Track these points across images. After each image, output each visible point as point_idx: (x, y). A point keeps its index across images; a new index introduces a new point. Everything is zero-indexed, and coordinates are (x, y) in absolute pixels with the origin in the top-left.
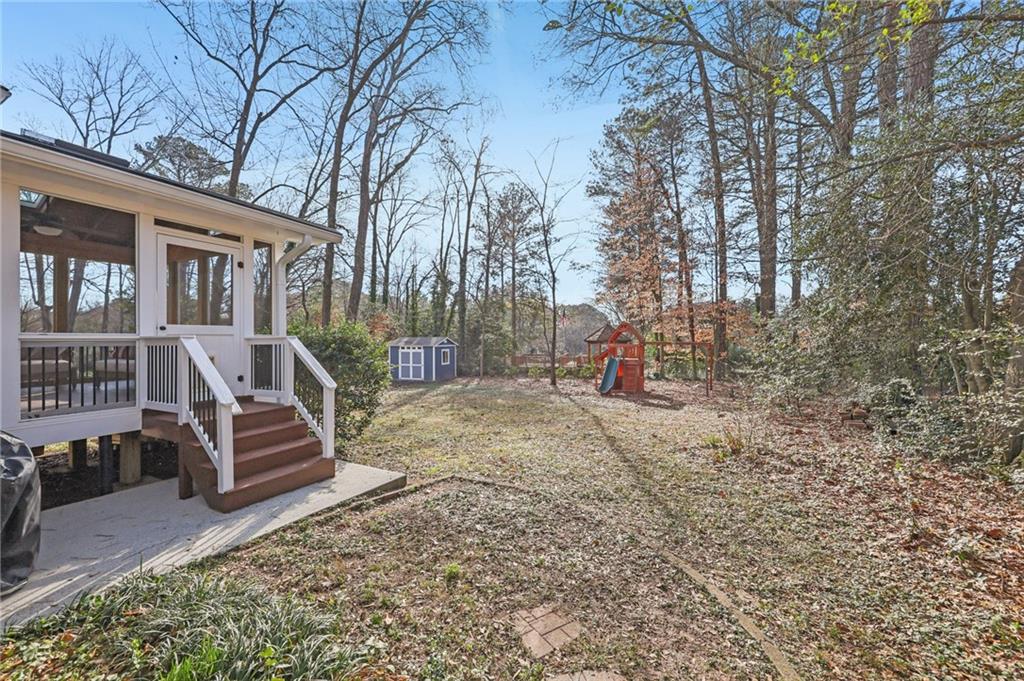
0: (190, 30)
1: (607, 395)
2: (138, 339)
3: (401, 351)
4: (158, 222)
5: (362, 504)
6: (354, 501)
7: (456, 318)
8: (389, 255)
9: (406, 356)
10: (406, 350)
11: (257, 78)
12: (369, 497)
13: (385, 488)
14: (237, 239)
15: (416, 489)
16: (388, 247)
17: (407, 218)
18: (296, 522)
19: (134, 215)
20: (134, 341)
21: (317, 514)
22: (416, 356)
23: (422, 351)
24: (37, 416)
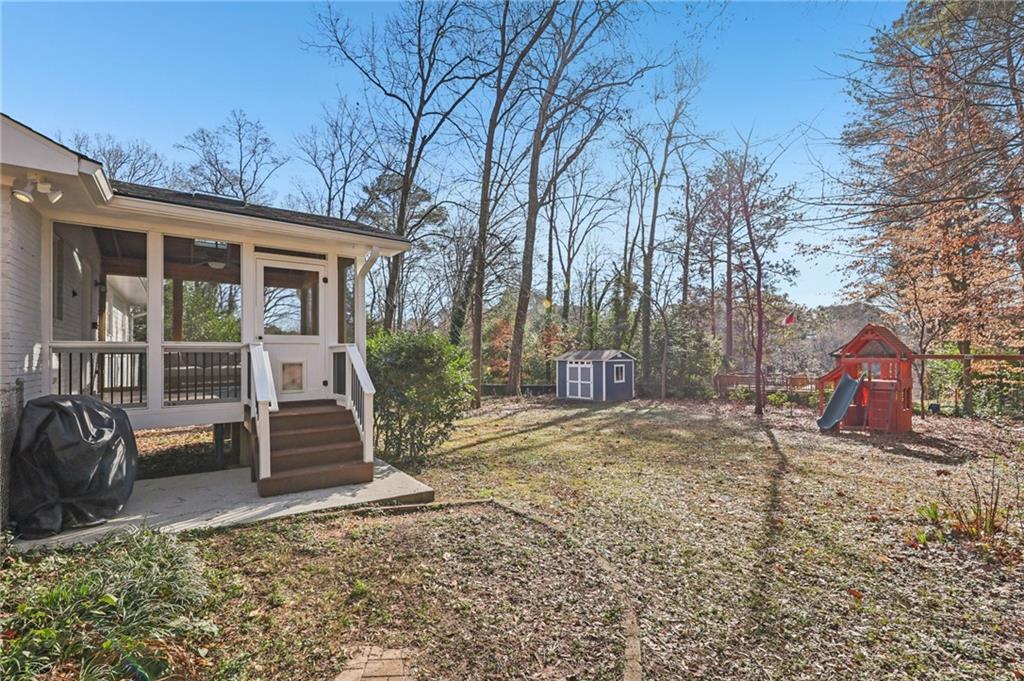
0: (370, 75)
1: (834, 431)
2: (243, 347)
3: (568, 366)
4: (258, 249)
5: (370, 511)
6: (363, 506)
7: (640, 328)
8: (570, 261)
9: (574, 371)
10: (574, 365)
11: (423, 103)
12: (381, 505)
13: (402, 499)
14: (323, 257)
15: (441, 507)
16: (569, 252)
17: (591, 217)
18: (297, 515)
19: (239, 246)
20: (239, 349)
21: (321, 511)
22: (585, 371)
23: (591, 366)
24: (174, 404)
